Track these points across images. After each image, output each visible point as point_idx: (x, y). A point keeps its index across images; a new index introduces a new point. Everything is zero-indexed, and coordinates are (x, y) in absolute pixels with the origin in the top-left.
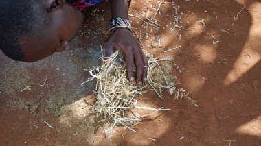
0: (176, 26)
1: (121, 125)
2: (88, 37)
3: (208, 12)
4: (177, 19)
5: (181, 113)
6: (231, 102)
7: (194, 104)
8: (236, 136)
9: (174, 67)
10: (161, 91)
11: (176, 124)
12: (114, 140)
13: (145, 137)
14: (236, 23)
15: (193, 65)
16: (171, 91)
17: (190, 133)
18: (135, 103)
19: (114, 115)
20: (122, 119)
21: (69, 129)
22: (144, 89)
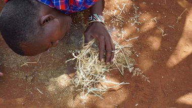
0: (136, 22)
1: (93, 94)
3: (160, 12)
4: (136, 17)
5: (137, 86)
6: (174, 80)
7: (147, 81)
8: (176, 105)
9: (133, 52)
10: (123, 69)
11: (133, 94)
12: (87, 105)
13: (110, 103)
14: (180, 21)
15: (147, 51)
16: (130, 70)
17: (142, 101)
18: (104, 78)
19: (88, 86)
20: (94, 89)
21: (55, 95)
22: (111, 68)
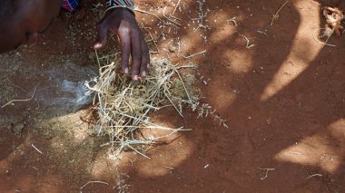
0: (201, 25)
1: (129, 150)
2: (88, 39)
3: (242, 8)
4: (201, 17)
5: (206, 135)
6: (269, 121)
7: (222, 124)
8: (274, 163)
9: (197, 77)
10: (180, 106)
11: (199, 149)
12: (122, 169)
13: (160, 165)
14: (276, 22)
15: (221, 75)
16: (194, 107)
17: (216, 160)
18: (146, 121)
19: (120, 137)
20: (131, 142)
21: (64, 154)
22: (160, 105)
